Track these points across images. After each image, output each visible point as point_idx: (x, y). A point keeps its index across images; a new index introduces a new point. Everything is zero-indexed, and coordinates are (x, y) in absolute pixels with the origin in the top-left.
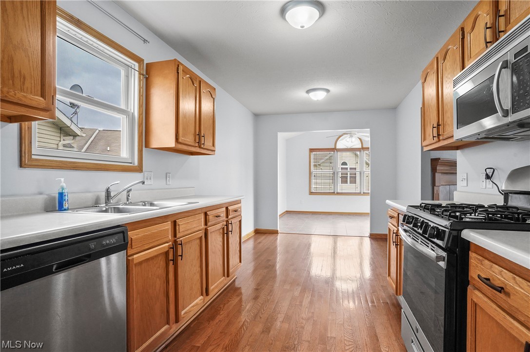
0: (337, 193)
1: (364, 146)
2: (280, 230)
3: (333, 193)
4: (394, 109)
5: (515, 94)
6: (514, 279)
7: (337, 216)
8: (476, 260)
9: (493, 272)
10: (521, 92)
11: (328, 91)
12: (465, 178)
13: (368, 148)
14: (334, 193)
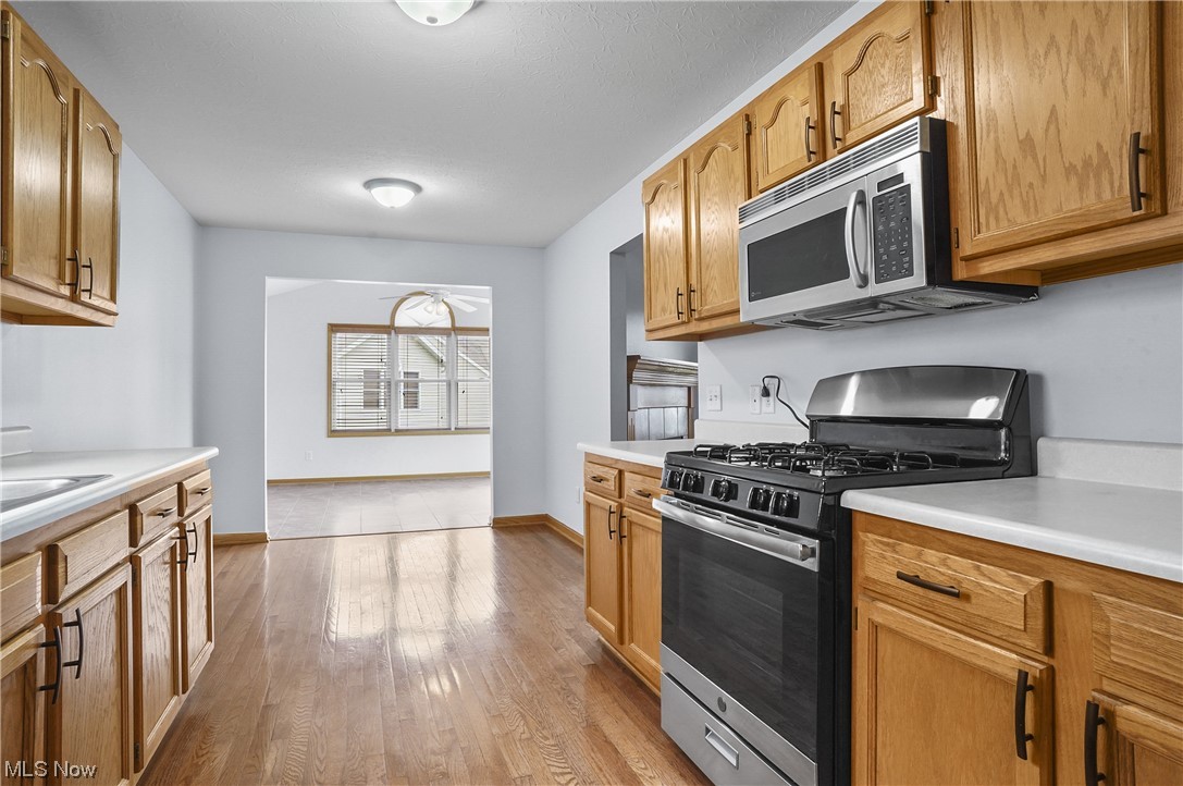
0: (397, 431)
1: (457, 325)
2: (271, 533)
3: (387, 432)
4: (540, 250)
5: (882, 250)
6: (978, 568)
7: (398, 484)
8: (880, 545)
9: (926, 562)
10: (893, 248)
11: (417, 188)
12: (718, 394)
13: (488, 330)
14: (389, 430)
